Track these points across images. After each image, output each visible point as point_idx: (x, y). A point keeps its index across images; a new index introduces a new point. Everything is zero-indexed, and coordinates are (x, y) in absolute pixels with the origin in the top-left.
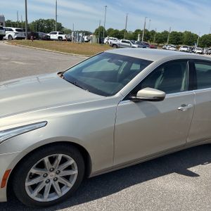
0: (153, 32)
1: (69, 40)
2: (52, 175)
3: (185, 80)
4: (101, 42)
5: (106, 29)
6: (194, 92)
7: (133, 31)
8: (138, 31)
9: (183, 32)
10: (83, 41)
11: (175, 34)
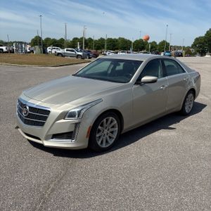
0: (90, 40)
1: (12, 52)
2: (106, 131)
3: (160, 71)
4: (45, 52)
5: (43, 39)
6: (166, 78)
7: (71, 40)
8: (75, 39)
9: (117, 38)
10: (26, 52)
11: (110, 41)
